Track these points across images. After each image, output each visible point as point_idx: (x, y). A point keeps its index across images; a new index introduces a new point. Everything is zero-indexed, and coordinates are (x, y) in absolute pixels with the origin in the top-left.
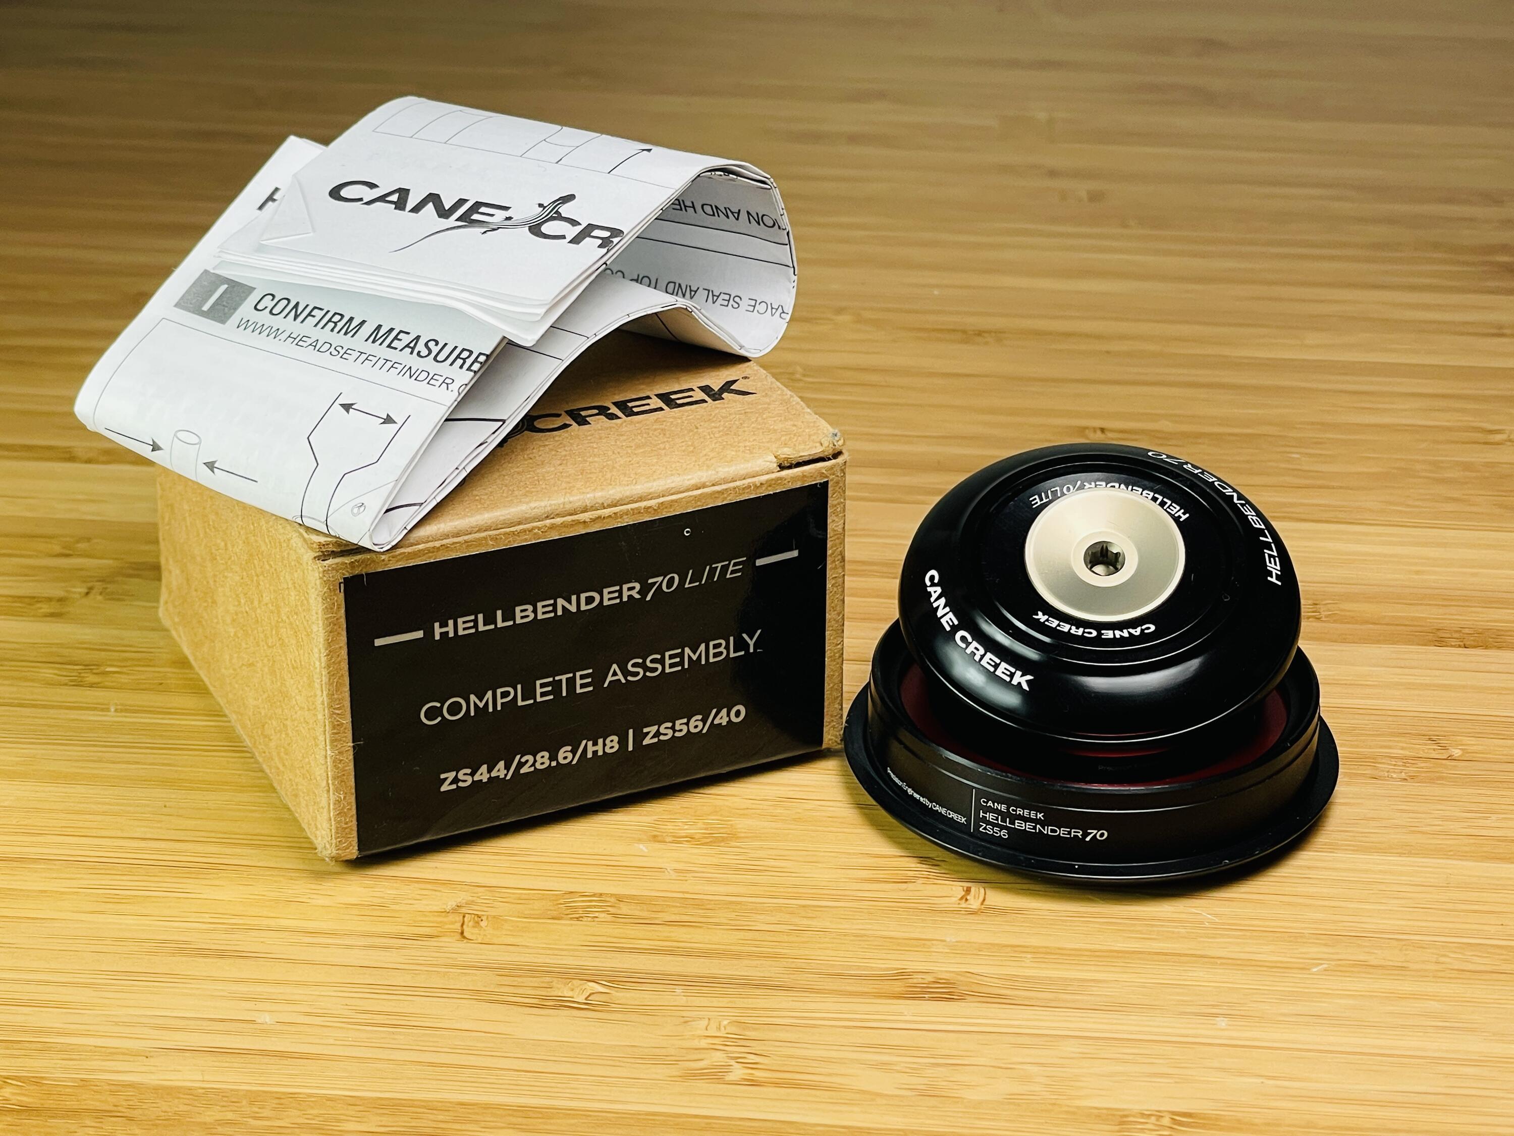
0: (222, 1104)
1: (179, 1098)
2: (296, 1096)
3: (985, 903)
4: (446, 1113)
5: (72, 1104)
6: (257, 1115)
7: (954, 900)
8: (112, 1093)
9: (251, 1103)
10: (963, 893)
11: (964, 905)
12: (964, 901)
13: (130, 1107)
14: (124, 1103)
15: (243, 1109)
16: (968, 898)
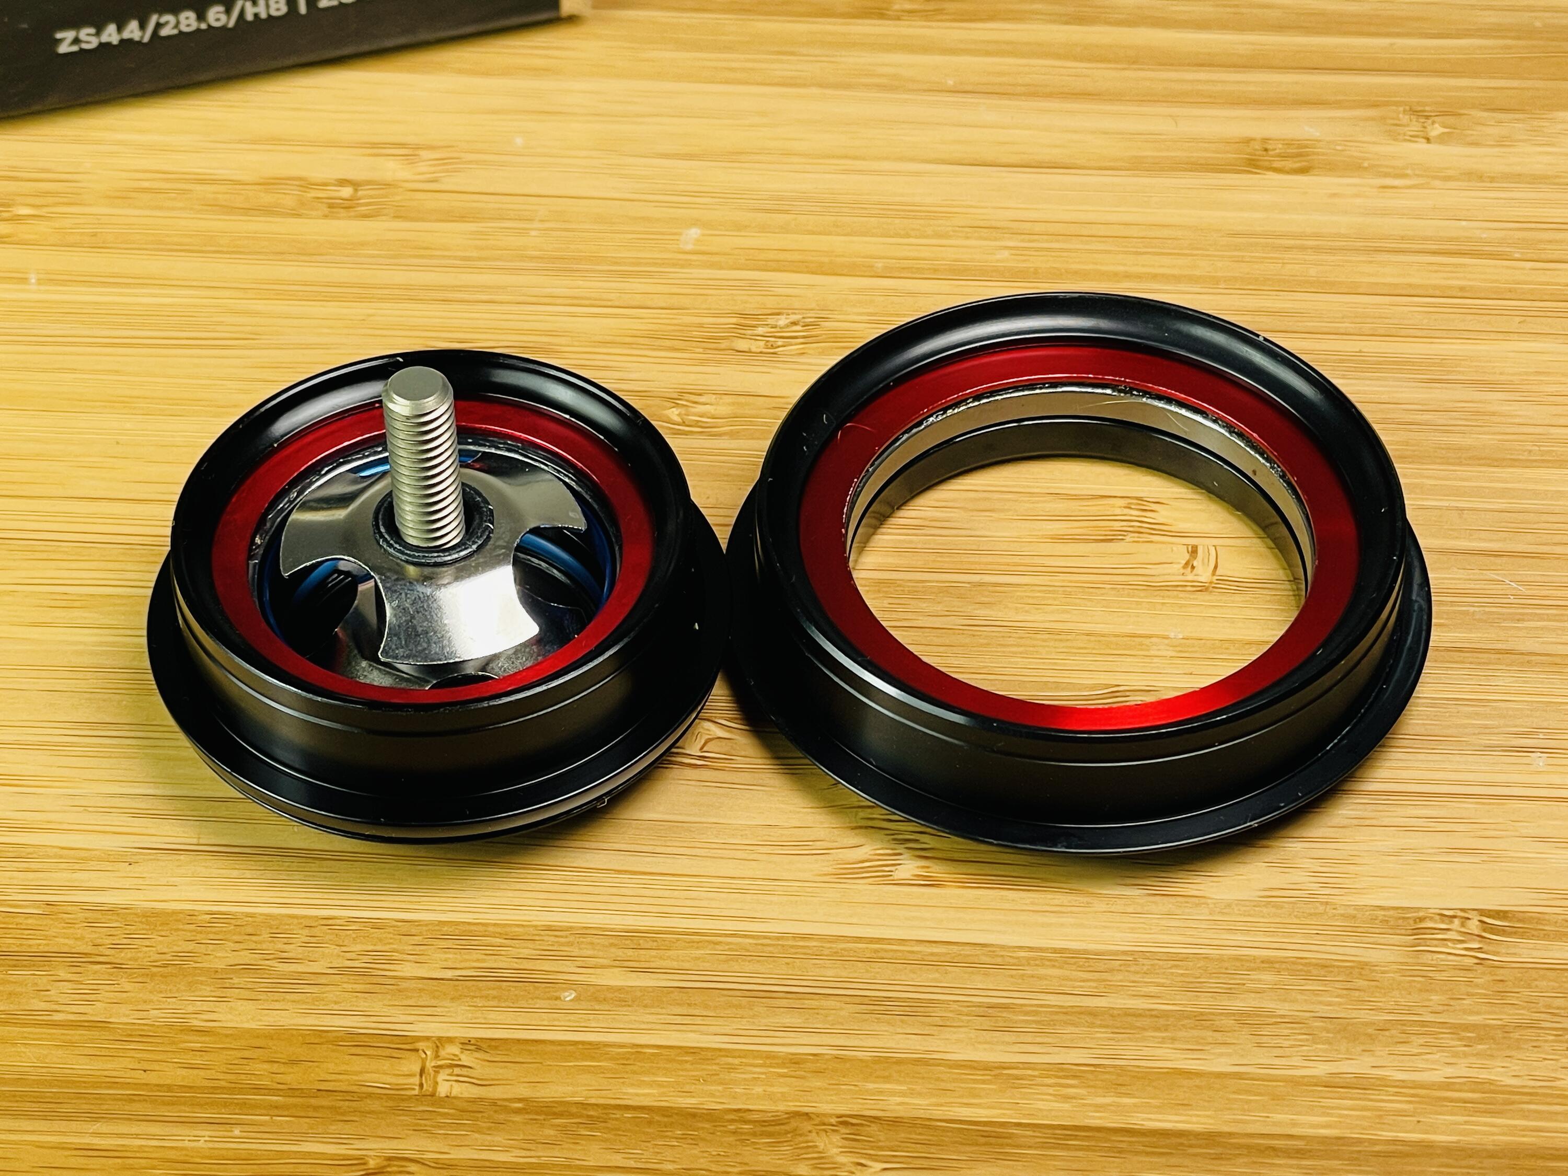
0: (236, 938)
1: (178, 930)
2: (330, 922)
3: (1218, 572)
4: (530, 944)
5: (38, 944)
6: (285, 955)
7: (1177, 568)
8: (91, 924)
9: (274, 936)
10: (1187, 556)
11: (1190, 577)
12: (1189, 569)
13: (115, 947)
14: (108, 941)
15: (264, 946)
16: (1195, 564)
